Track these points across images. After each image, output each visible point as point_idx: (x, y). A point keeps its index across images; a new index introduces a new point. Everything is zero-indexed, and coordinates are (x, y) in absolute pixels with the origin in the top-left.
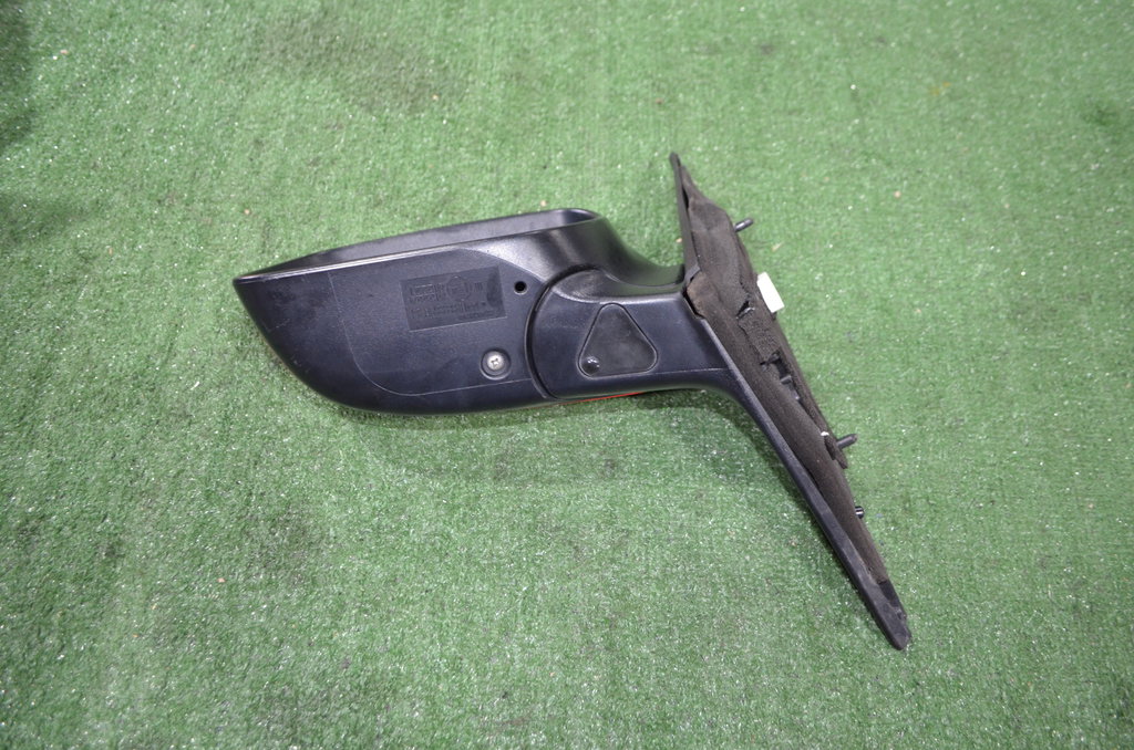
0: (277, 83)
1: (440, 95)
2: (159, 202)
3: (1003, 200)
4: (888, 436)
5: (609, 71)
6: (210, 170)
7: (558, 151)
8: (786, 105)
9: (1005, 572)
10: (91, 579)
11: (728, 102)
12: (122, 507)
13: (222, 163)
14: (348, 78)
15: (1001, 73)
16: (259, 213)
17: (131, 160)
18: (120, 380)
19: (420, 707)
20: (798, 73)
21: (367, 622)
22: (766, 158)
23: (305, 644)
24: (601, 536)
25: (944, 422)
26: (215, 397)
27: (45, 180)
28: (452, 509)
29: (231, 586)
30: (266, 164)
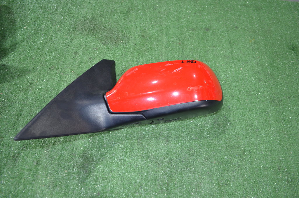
0: (80, 37)
1: (123, 41)
2: (50, 68)
3: (268, 71)
4: (239, 134)
5: (167, 35)
6: (63, 60)
7: (153, 56)
8: (212, 45)
9: (269, 170)
10: (32, 170)
11: (197, 44)
12: (40, 151)
13: (66, 58)
14: (99, 36)
15: (268, 36)
16: (76, 72)
17: (42, 57)
20: (215, 36)
21: (104, 183)
22: (207, 59)
23: (88, 189)
24: (165, 160)
25: (253, 130)
27: (20, 62)
28: (126, 153)
29: (69, 173)
30: (77, 59)
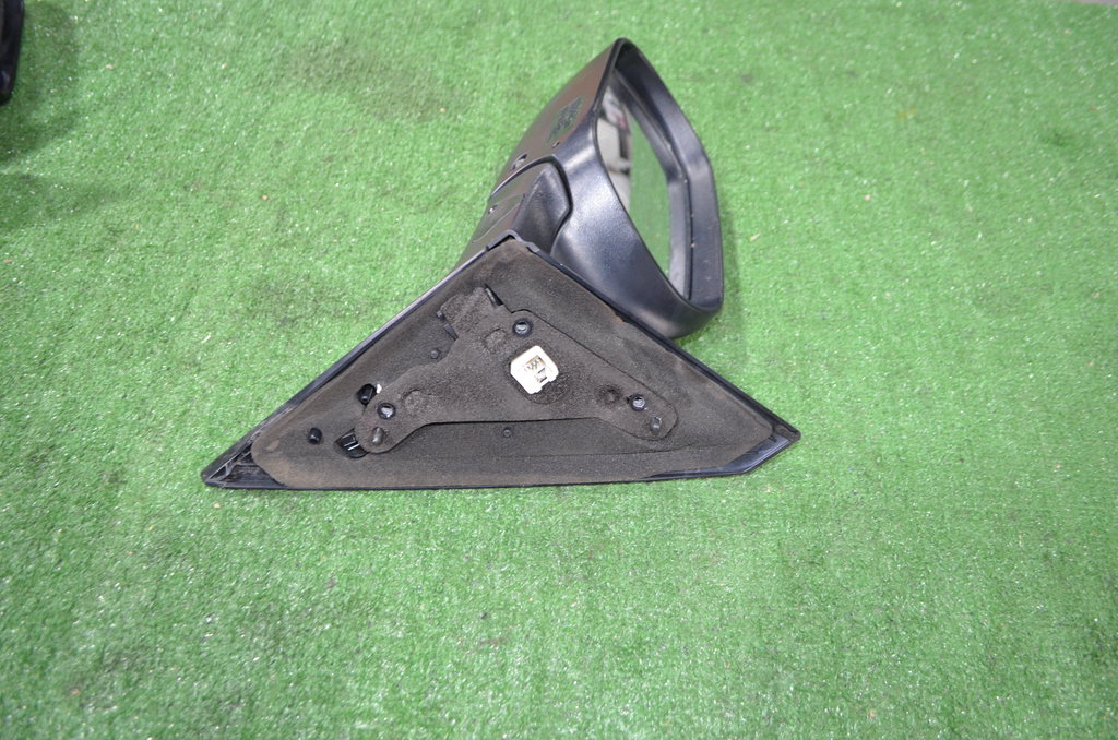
0: (299, 96)
1: (447, 108)
2: (185, 187)
3: (967, 205)
4: (860, 401)
6: (233, 164)
8: (764, 123)
9: (976, 522)
10: (93, 502)
12: (128, 440)
13: (245, 158)
14: (364, 93)
15: (964, 102)
16: (275, 199)
17: (162, 154)
18: (136, 332)
19: (401, 625)
20: (775, 97)
21: (354, 546)
22: (745, 165)
23: (293, 565)
25: (913, 390)
26: (224, 349)
27: (82, 168)
29: (227, 511)
30: (285, 159)
